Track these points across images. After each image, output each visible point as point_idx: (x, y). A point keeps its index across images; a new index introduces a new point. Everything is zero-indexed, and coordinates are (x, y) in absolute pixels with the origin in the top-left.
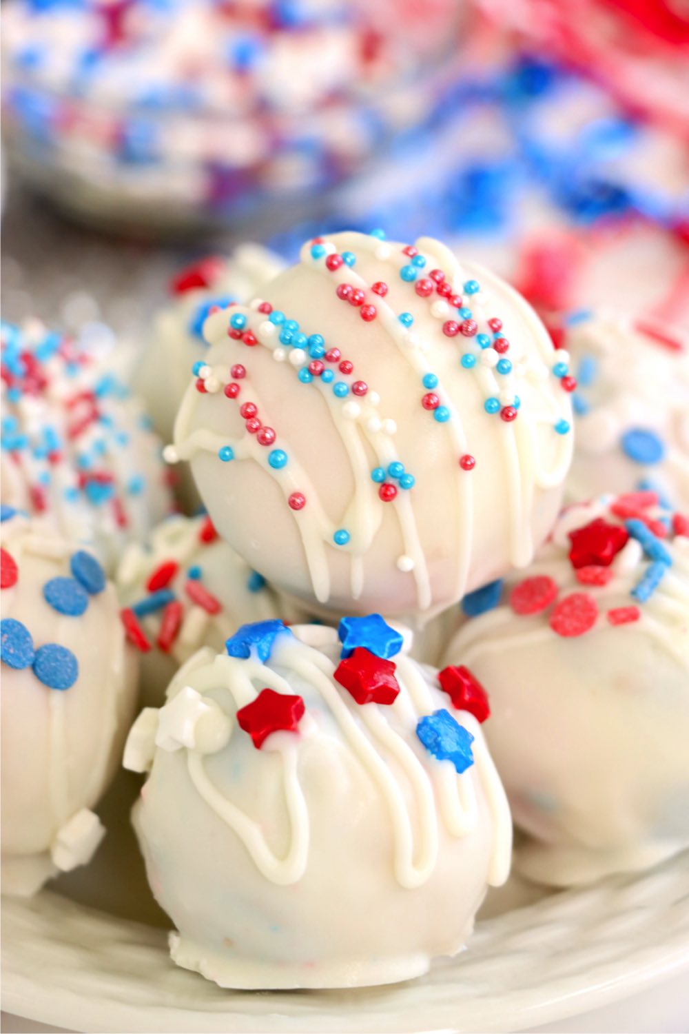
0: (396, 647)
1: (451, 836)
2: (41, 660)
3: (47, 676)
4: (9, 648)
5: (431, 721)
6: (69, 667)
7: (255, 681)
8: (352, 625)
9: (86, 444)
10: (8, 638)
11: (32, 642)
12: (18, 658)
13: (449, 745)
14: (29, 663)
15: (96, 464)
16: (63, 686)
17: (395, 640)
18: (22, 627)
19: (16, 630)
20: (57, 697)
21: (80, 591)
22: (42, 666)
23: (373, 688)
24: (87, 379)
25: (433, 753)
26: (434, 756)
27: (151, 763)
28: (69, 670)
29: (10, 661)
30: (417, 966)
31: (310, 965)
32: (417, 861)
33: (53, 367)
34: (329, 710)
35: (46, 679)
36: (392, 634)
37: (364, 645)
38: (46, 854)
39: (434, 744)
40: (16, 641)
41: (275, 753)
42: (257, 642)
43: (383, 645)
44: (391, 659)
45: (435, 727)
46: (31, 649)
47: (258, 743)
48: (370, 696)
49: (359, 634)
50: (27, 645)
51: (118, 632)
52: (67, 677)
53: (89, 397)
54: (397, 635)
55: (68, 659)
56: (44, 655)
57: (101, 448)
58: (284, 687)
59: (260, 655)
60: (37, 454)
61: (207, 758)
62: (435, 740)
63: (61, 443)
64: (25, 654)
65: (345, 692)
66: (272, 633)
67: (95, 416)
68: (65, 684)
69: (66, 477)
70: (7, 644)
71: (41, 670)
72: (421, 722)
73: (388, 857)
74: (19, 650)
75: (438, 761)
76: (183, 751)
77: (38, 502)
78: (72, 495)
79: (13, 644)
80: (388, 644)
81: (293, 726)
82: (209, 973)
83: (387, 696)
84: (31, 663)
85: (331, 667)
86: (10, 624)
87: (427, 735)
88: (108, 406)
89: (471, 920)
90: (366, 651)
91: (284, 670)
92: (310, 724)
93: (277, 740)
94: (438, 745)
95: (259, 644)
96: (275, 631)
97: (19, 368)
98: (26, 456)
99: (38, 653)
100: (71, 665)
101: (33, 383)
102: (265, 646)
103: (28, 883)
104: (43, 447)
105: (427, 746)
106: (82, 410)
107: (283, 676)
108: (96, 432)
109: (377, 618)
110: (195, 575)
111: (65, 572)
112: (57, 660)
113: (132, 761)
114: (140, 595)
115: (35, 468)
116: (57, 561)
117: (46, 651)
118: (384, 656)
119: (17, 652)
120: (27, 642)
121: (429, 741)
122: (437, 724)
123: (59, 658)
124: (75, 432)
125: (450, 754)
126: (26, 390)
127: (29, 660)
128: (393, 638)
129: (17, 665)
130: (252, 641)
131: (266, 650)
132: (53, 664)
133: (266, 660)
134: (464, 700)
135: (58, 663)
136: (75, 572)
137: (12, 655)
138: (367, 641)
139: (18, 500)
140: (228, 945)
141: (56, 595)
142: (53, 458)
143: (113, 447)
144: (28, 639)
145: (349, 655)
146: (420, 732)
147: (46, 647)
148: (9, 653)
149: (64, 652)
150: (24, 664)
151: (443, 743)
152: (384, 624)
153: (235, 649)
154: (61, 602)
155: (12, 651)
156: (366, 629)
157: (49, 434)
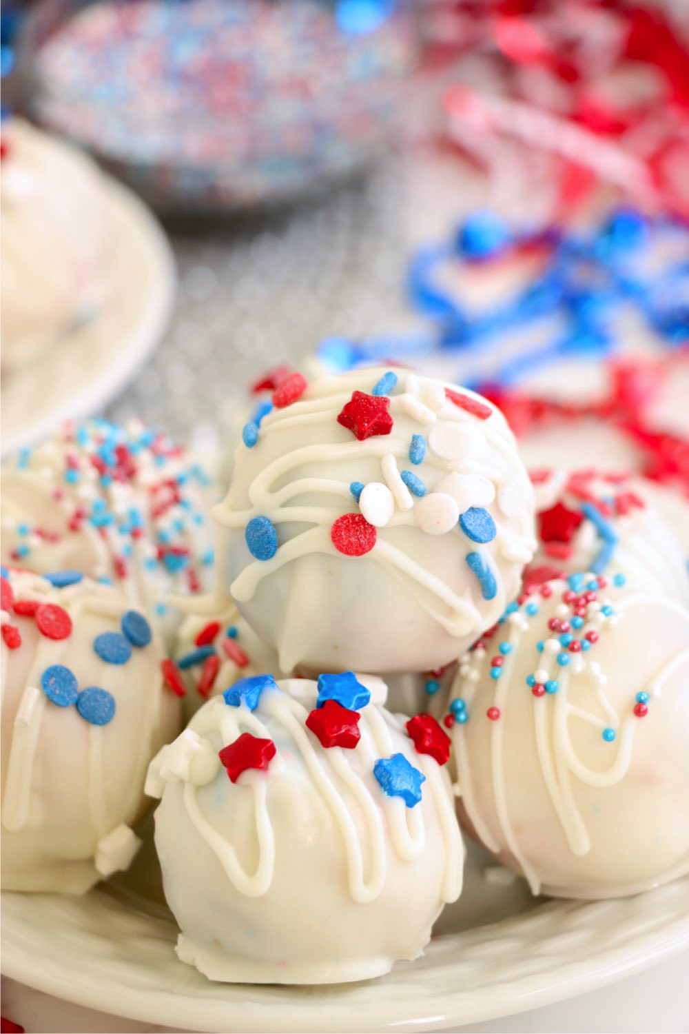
0: (364, 701)
1: (400, 859)
2: (83, 700)
3: (87, 713)
4: (56, 689)
5: (385, 763)
6: (107, 707)
7: (241, 725)
8: (327, 681)
9: (165, 523)
10: (55, 681)
11: (77, 684)
12: (63, 698)
13: (401, 783)
14: (71, 702)
15: (175, 540)
16: (101, 722)
17: (363, 695)
18: (69, 672)
19: (63, 675)
20: (96, 731)
21: (125, 644)
22: (84, 705)
23: (335, 734)
24: (173, 468)
25: (385, 790)
26: (386, 793)
27: (162, 792)
28: (106, 709)
29: (55, 700)
30: (380, 967)
31: (283, 964)
32: (368, 879)
33: (143, 459)
34: (298, 751)
35: (87, 716)
36: (360, 689)
37: (335, 697)
38: (91, 861)
39: (387, 783)
40: (62, 683)
41: (248, 787)
42: (246, 693)
43: (351, 698)
44: (357, 711)
45: (388, 768)
46: (75, 690)
47: (234, 778)
48: (333, 741)
49: (332, 688)
50: (72, 687)
51: (158, 679)
52: (104, 715)
53: (173, 484)
54: (365, 690)
55: (106, 700)
56: (86, 696)
57: (180, 527)
58: (262, 731)
59: (248, 703)
60: (121, 531)
61: (199, 789)
62: (388, 779)
63: (144, 522)
64: (69, 694)
65: (315, 737)
66: (260, 687)
67: (176, 500)
68: (102, 720)
69: (147, 549)
70: (54, 686)
71: (83, 708)
72: (377, 763)
73: (343, 877)
74: (64, 691)
75: (389, 797)
76: (182, 782)
77: (119, 569)
78: (150, 565)
79: (60, 686)
80: (356, 697)
81: (263, 764)
82: (202, 968)
83: (350, 742)
84: (74, 702)
85: (305, 715)
86: (58, 669)
87: (381, 775)
88: (189, 491)
89: (429, 931)
90: (337, 702)
91: (267, 717)
92: (279, 764)
93: (249, 776)
94: (389, 783)
95: (248, 695)
96: (263, 684)
97: (112, 459)
98: (112, 532)
99: (82, 694)
100: (108, 705)
101: (123, 471)
102: (253, 697)
103: (80, 885)
104: (128, 525)
105: (381, 784)
106: (165, 494)
107: (264, 722)
108: (175, 513)
109: (350, 675)
110: (233, 635)
111: (116, 628)
112: (97, 700)
113: (151, 790)
114: (188, 649)
115: (120, 542)
116: (111, 618)
117: (88, 692)
118: (352, 708)
119: (62, 692)
120: (73, 685)
121: (384, 780)
122: (391, 766)
123: (98, 698)
124: (157, 512)
125: (400, 791)
126: (116, 478)
127: (72, 699)
128: (361, 692)
129: (61, 703)
130: (242, 692)
131: (255, 700)
132: (93, 704)
133: (254, 709)
134: (425, 746)
135: (97, 703)
136: (124, 629)
137: (58, 695)
138: (337, 695)
139: (103, 568)
140: (218, 946)
141: (103, 646)
142: (136, 534)
143: (190, 525)
144: (73, 682)
145: (322, 705)
146: (376, 772)
147: (89, 690)
148: (55, 694)
149: (104, 694)
150: (68, 703)
151: (393, 782)
152: (355, 680)
153: (231, 698)
154: (106, 653)
155: (57, 692)
156: (338, 685)
157: (133, 514)
